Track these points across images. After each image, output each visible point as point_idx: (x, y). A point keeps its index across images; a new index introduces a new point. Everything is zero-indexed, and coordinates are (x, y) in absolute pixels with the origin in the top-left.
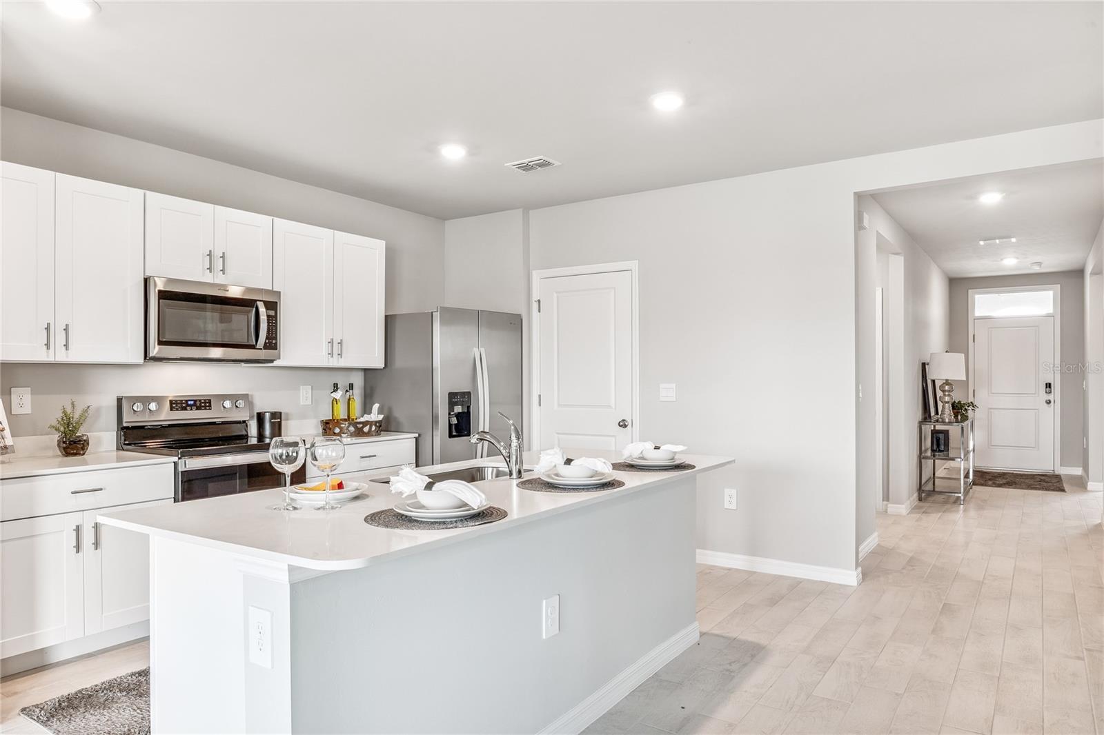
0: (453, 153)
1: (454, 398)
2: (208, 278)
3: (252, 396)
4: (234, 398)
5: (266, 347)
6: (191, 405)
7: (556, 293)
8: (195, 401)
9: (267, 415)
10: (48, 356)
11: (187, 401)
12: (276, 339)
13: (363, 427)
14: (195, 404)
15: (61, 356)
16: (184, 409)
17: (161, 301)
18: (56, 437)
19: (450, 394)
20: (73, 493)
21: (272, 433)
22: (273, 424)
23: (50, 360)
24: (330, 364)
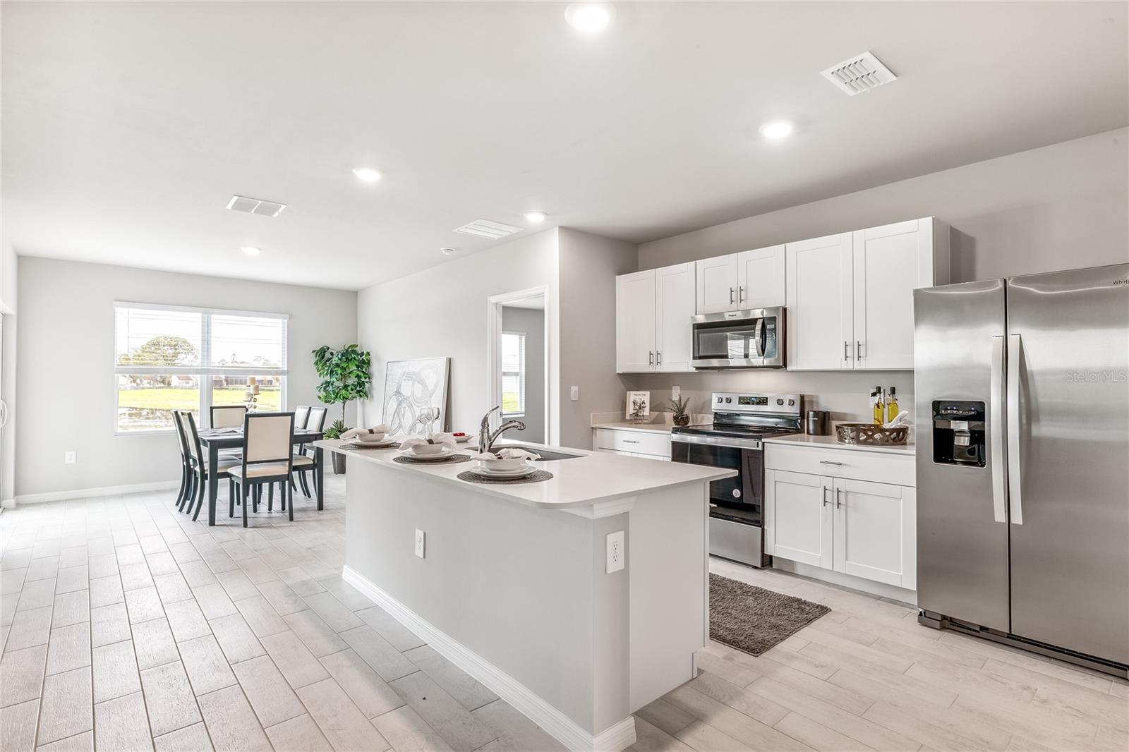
1: (943, 411)
8: (756, 399)
10: (652, 369)
11: (752, 398)
14: (755, 401)
16: (748, 403)
17: (695, 331)
19: (935, 404)
20: (625, 441)
21: (814, 430)
22: (814, 421)
23: (654, 371)
24: (850, 367)
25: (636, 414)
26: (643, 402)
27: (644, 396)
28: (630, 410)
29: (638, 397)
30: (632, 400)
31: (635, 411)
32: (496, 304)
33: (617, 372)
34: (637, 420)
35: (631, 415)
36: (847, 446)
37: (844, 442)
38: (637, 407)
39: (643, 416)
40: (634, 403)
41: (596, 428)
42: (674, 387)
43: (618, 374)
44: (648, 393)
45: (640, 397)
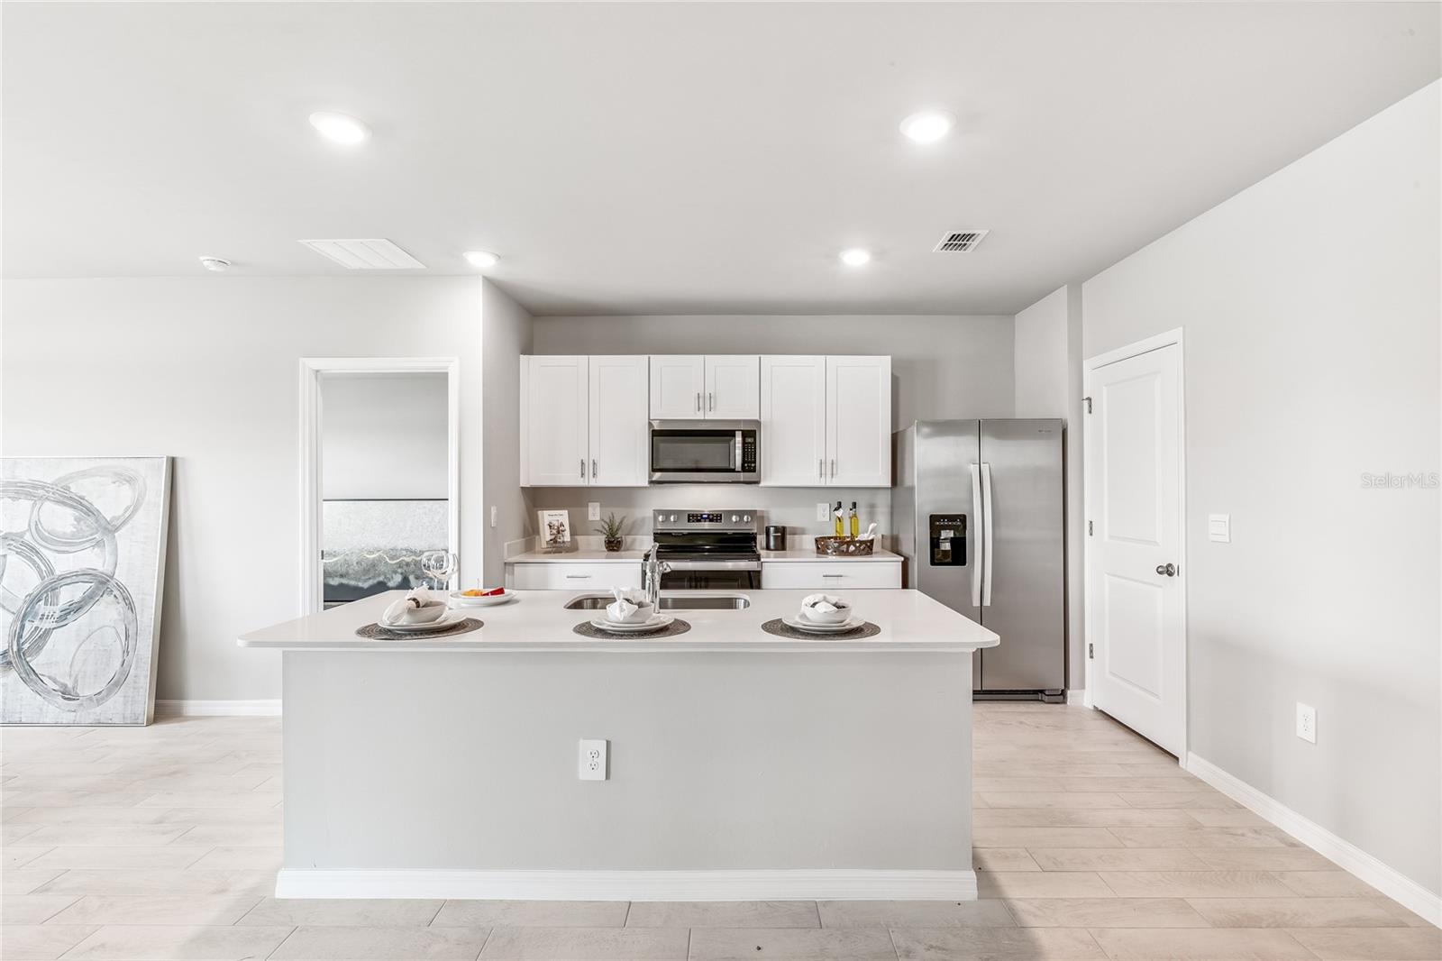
0: (856, 259)
1: (937, 523)
2: (700, 416)
3: (767, 512)
4: (740, 513)
5: (744, 470)
6: (705, 518)
7: (1106, 386)
8: (709, 515)
9: (772, 529)
10: (584, 481)
11: (702, 515)
12: (755, 462)
13: (860, 546)
14: (708, 518)
15: (593, 483)
16: (699, 521)
17: (655, 438)
18: (603, 538)
19: (931, 516)
20: (568, 577)
21: (775, 545)
22: (776, 537)
23: (586, 484)
24: (823, 484)
25: (555, 541)
26: (562, 525)
27: (561, 517)
28: (546, 535)
29: (554, 518)
30: (547, 523)
31: (553, 537)
32: (317, 371)
33: (522, 485)
34: (557, 547)
35: (547, 542)
36: (831, 558)
37: (827, 554)
38: (555, 532)
39: (563, 542)
40: (550, 526)
41: (512, 564)
42: (590, 504)
43: (522, 488)
44: (565, 513)
45: (557, 518)
